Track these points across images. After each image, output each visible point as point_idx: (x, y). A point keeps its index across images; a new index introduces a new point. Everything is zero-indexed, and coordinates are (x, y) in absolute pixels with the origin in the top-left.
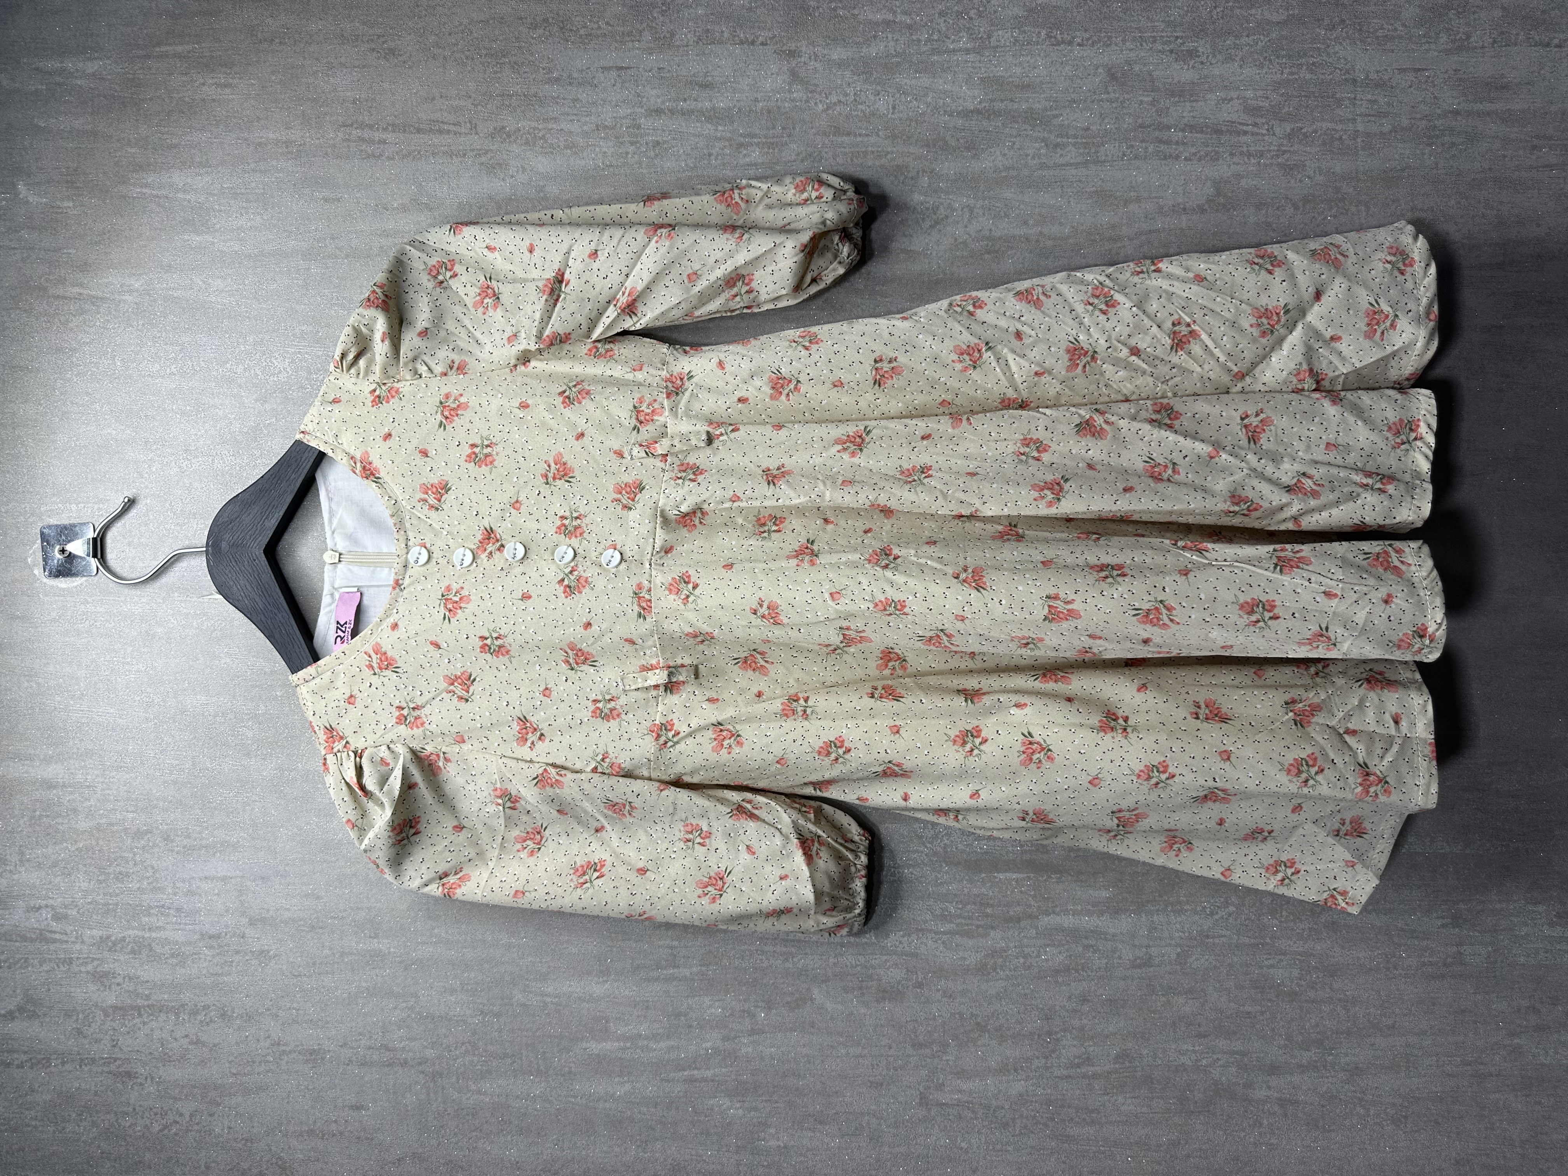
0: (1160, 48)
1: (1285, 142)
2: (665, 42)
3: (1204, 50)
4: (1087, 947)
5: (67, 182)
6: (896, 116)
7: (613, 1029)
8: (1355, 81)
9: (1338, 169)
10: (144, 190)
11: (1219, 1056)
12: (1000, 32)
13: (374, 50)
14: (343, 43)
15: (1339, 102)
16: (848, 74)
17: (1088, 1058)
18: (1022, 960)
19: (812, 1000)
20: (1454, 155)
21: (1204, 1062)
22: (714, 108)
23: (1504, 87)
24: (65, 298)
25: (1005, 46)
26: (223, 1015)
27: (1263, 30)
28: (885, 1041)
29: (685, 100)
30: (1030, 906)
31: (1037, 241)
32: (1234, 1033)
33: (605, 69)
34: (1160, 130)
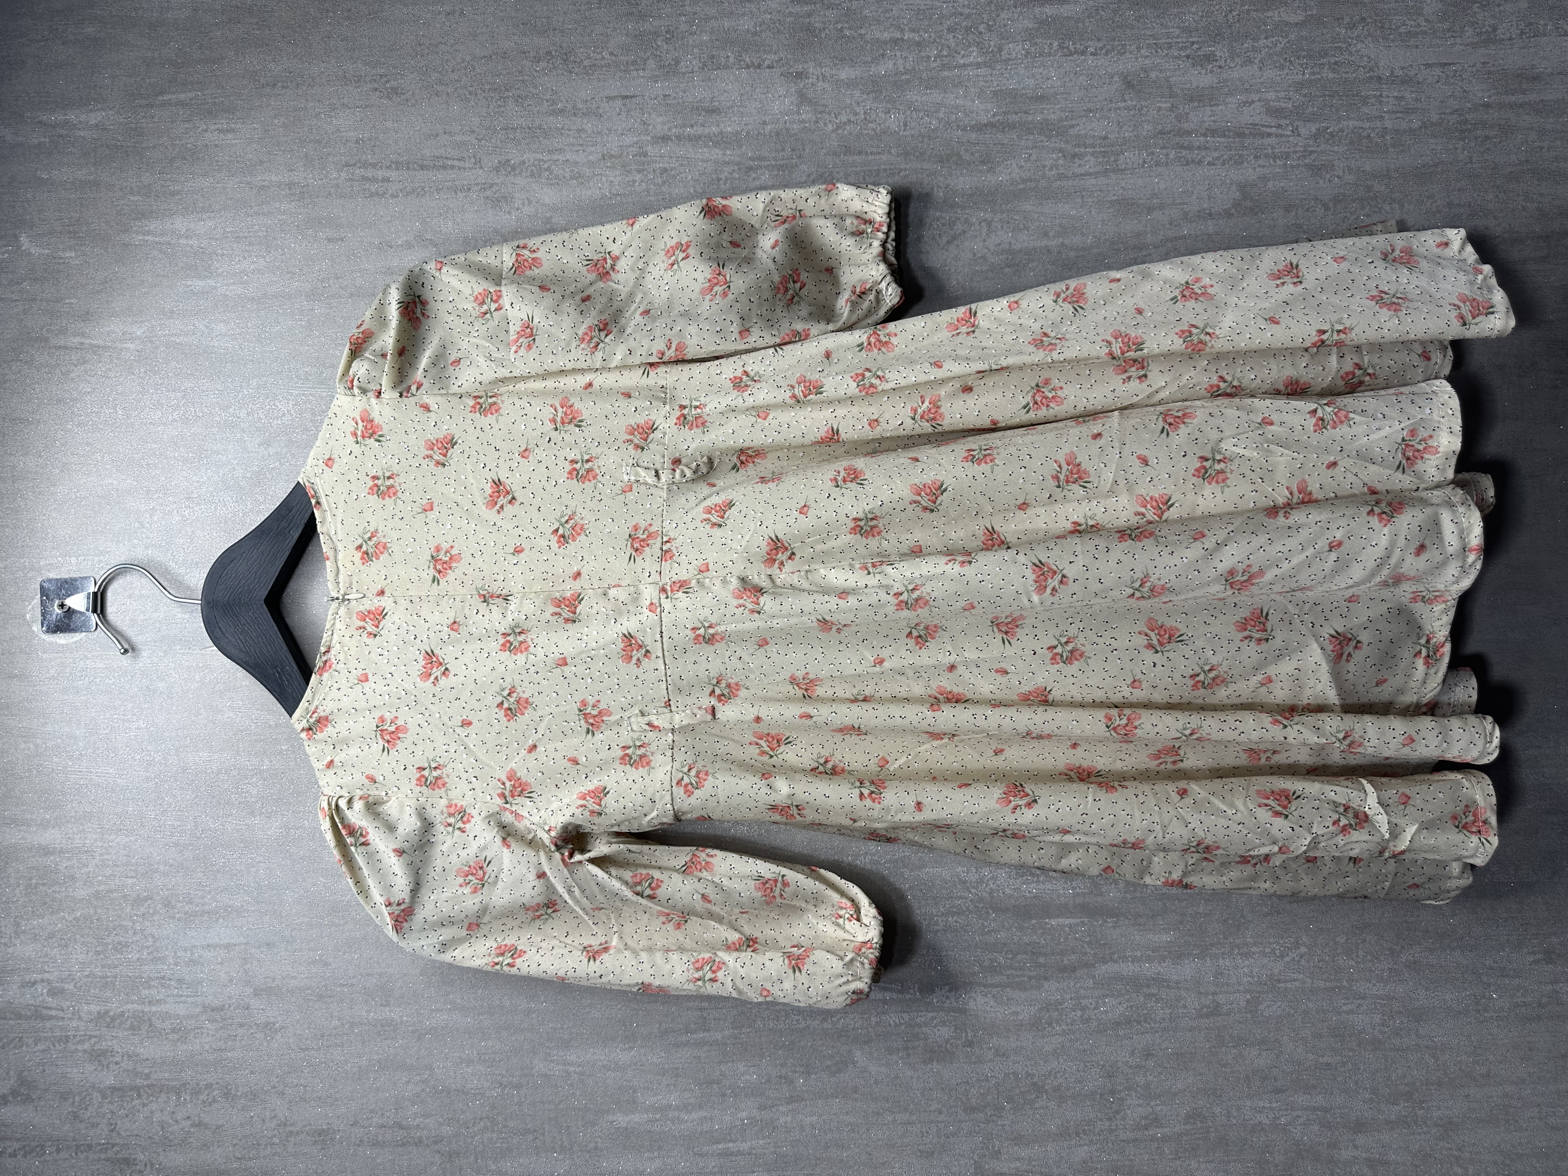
0: (1176, 54)
1: (1311, 142)
2: (670, 70)
3: (1221, 54)
4: (1149, 996)
5: (70, 232)
6: (908, 133)
7: (641, 1100)
8: (1379, 78)
9: (1368, 167)
10: (146, 238)
11: (1300, 1113)
12: (1011, 46)
13: (376, 89)
14: (346, 85)
15: (1365, 101)
16: (857, 93)
17: (1156, 1119)
18: (1079, 1013)
19: (854, 1063)
20: (1489, 149)
21: (1283, 1120)
22: (721, 133)
23: (1536, 78)
24: (66, 348)
25: (1016, 58)
26: (227, 1095)
27: (1281, 31)
28: (935, 1106)
29: (692, 126)
30: (1086, 953)
31: (1059, 252)
32: (1314, 1087)
33: (610, 98)
34: (1181, 136)
